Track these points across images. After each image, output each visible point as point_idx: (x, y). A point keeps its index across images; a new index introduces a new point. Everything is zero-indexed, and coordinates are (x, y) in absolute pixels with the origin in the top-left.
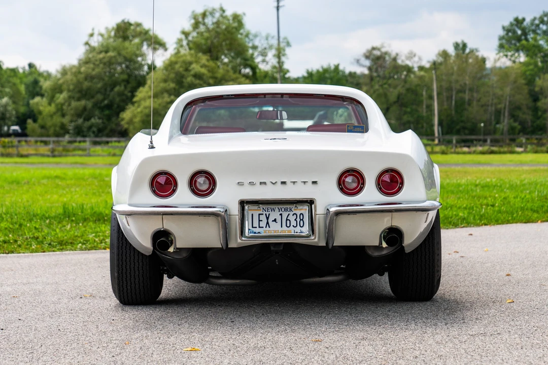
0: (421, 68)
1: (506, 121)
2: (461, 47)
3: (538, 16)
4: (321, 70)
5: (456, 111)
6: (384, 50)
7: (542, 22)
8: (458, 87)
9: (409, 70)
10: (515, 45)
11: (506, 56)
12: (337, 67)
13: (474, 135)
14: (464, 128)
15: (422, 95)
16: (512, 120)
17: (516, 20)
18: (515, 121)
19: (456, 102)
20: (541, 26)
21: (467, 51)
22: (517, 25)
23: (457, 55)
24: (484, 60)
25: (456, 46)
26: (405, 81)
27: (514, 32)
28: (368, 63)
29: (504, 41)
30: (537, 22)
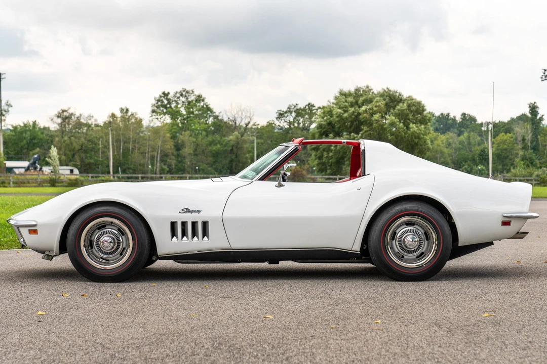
0: (97, 126)
1: (158, 164)
2: (125, 111)
3: (179, 91)
4: (22, 125)
5: (123, 157)
6: (70, 111)
7: (182, 95)
8: (125, 139)
9: (88, 126)
10: (163, 110)
11: (157, 118)
12: (34, 123)
13: (135, 173)
14: (129, 168)
15: (99, 144)
16: (162, 164)
17: (164, 93)
18: (165, 164)
19: (123, 150)
20: (181, 98)
21: (129, 114)
22: (164, 97)
23: (122, 117)
24: (141, 120)
25: (122, 110)
26: (86, 134)
27: (162, 101)
28: (59, 121)
29: (155, 108)
30: (178, 95)
